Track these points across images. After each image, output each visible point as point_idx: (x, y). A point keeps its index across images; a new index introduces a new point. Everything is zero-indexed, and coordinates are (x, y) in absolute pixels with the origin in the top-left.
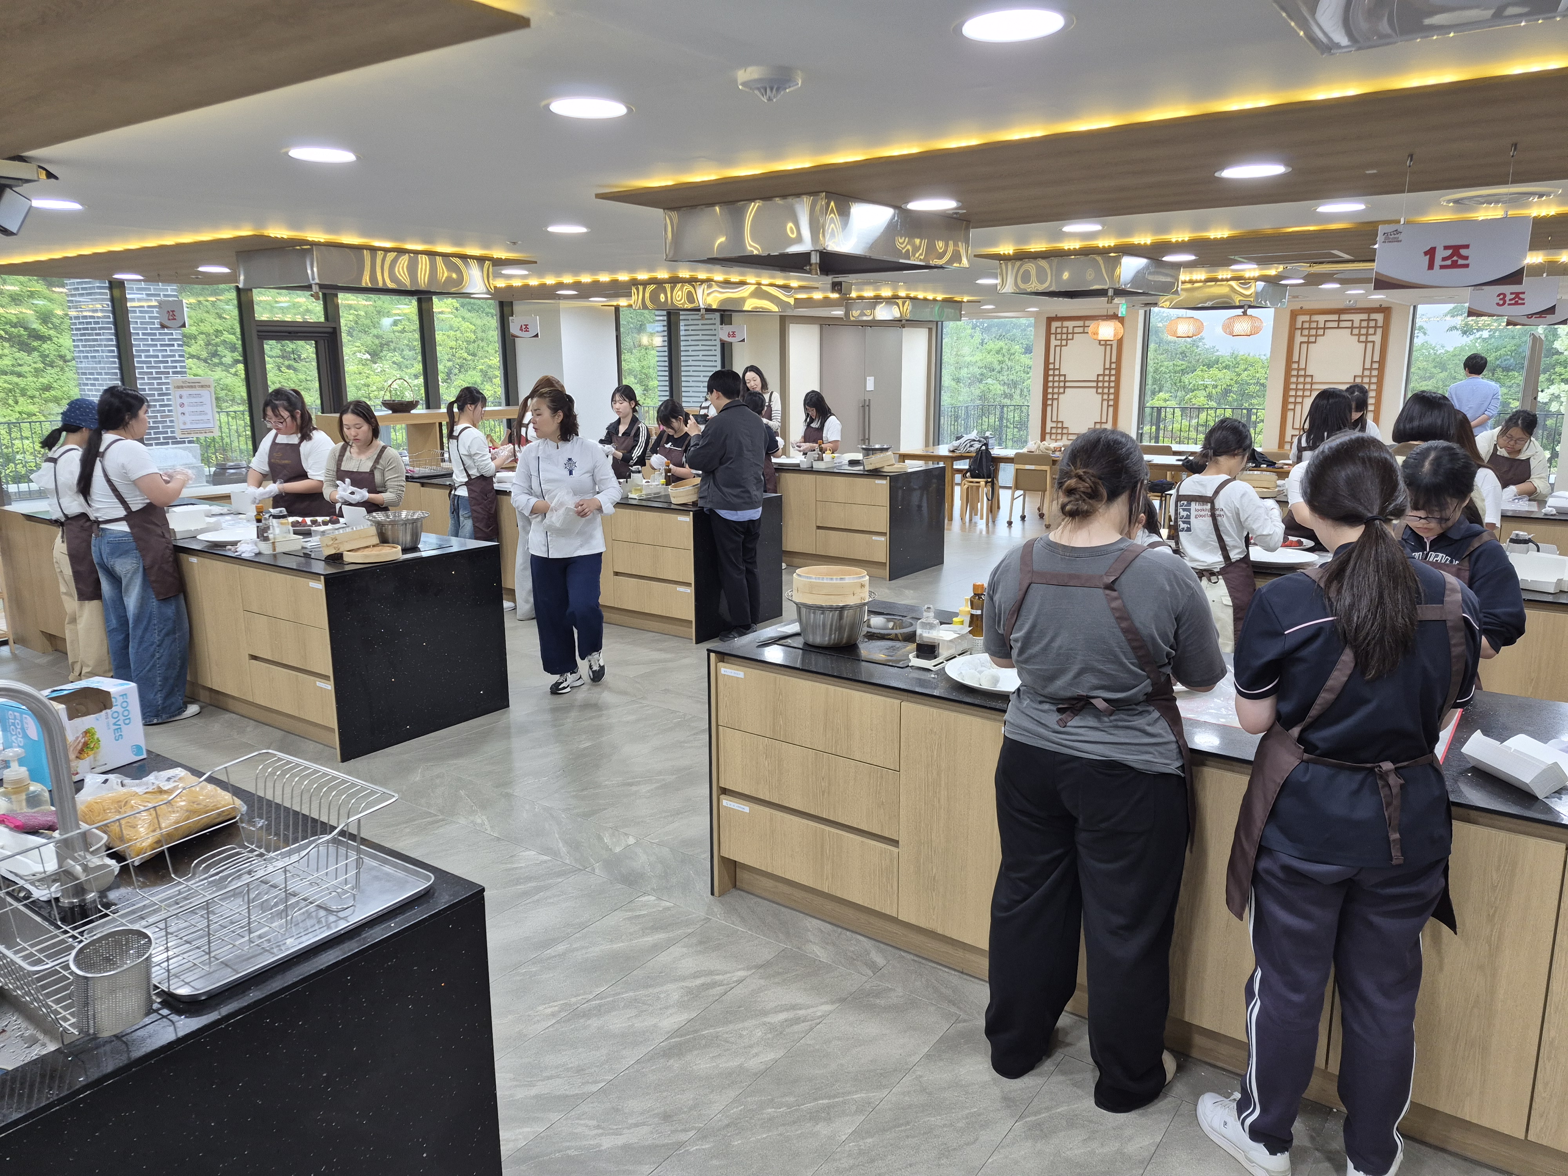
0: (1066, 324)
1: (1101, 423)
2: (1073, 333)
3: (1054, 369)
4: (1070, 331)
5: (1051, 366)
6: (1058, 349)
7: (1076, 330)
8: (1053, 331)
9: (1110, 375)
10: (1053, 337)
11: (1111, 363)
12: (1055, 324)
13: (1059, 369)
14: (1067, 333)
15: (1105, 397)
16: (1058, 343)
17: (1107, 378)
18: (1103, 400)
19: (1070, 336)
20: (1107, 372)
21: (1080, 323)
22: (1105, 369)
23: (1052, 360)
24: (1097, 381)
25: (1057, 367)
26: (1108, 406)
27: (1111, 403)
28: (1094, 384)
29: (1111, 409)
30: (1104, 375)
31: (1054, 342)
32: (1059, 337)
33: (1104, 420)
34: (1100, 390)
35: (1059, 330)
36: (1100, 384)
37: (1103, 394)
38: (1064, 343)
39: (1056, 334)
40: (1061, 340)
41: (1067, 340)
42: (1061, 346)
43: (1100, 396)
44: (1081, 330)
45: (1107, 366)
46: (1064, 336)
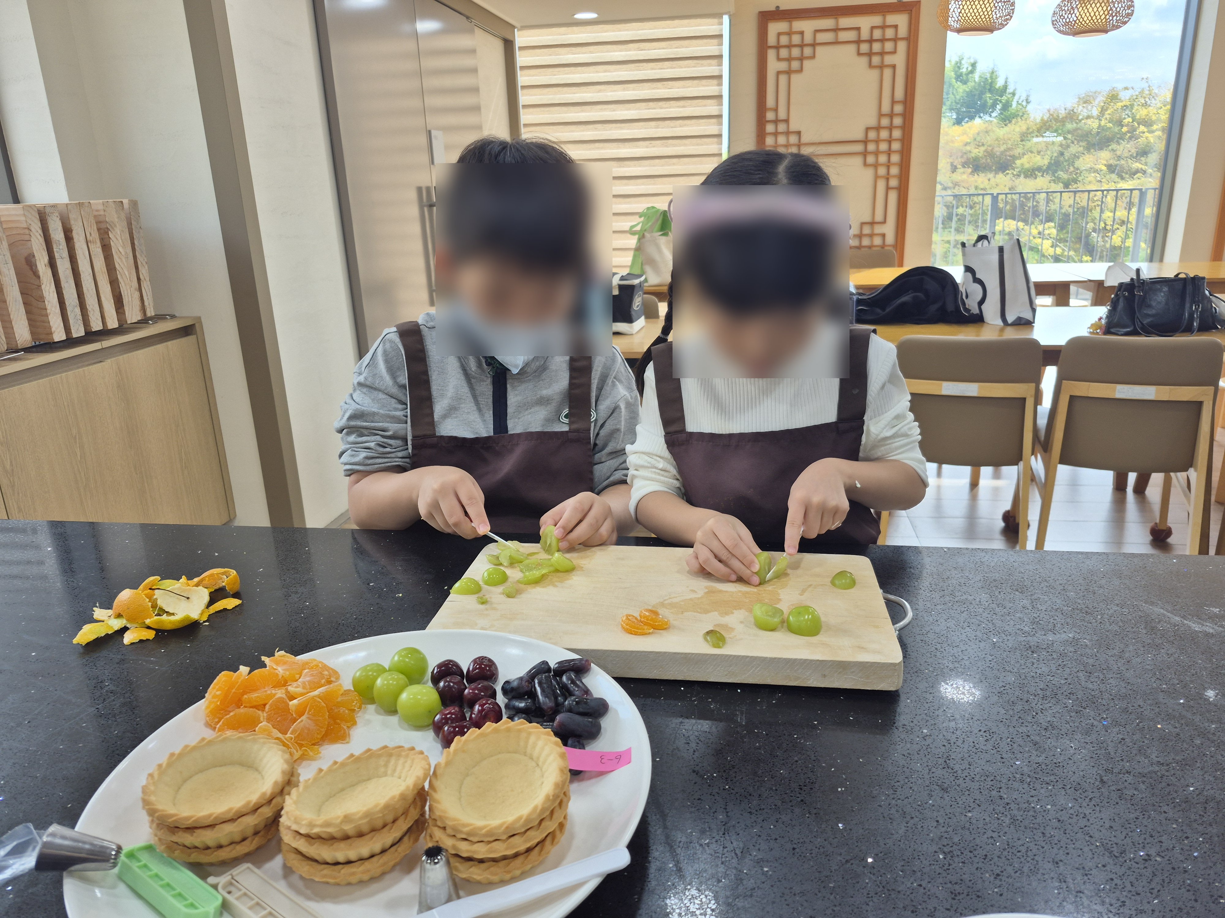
0: (799, 25)
1: (872, 223)
2: (814, 45)
3: (776, 122)
4: (808, 39)
5: (770, 116)
6: (783, 78)
7: (822, 37)
8: (772, 40)
9: (891, 128)
10: (771, 55)
11: (893, 102)
12: (775, 28)
13: (787, 121)
14: (802, 46)
15: (882, 171)
16: (783, 66)
17: (884, 134)
18: (876, 177)
19: (808, 51)
20: (885, 122)
21: (827, 23)
22: (881, 115)
23: (770, 102)
24: (865, 142)
25: (782, 115)
26: (888, 188)
27: (894, 183)
28: (859, 148)
29: (893, 197)
30: (878, 128)
31: (773, 65)
32: (784, 53)
33: (879, 217)
34: (871, 159)
35: (784, 40)
36: (871, 147)
37: (876, 166)
38: (795, 65)
39: (777, 47)
40: (789, 59)
41: (801, 59)
42: (789, 72)
43: (870, 172)
44: (828, 37)
45: (886, 108)
46: (796, 52)
